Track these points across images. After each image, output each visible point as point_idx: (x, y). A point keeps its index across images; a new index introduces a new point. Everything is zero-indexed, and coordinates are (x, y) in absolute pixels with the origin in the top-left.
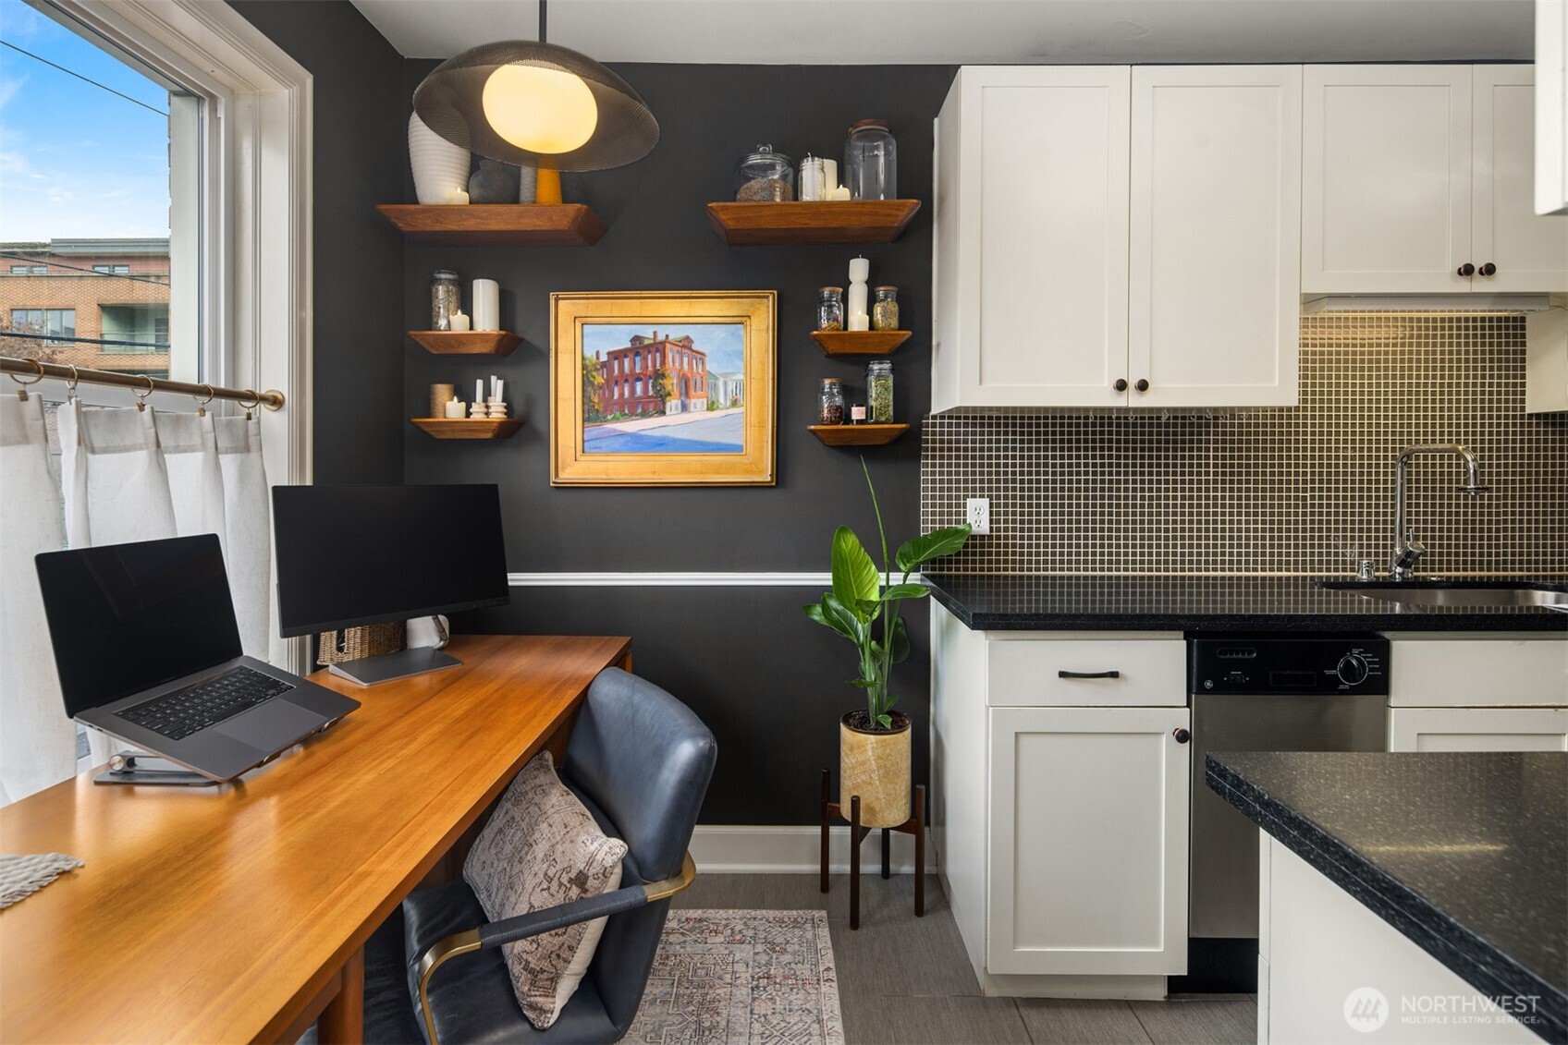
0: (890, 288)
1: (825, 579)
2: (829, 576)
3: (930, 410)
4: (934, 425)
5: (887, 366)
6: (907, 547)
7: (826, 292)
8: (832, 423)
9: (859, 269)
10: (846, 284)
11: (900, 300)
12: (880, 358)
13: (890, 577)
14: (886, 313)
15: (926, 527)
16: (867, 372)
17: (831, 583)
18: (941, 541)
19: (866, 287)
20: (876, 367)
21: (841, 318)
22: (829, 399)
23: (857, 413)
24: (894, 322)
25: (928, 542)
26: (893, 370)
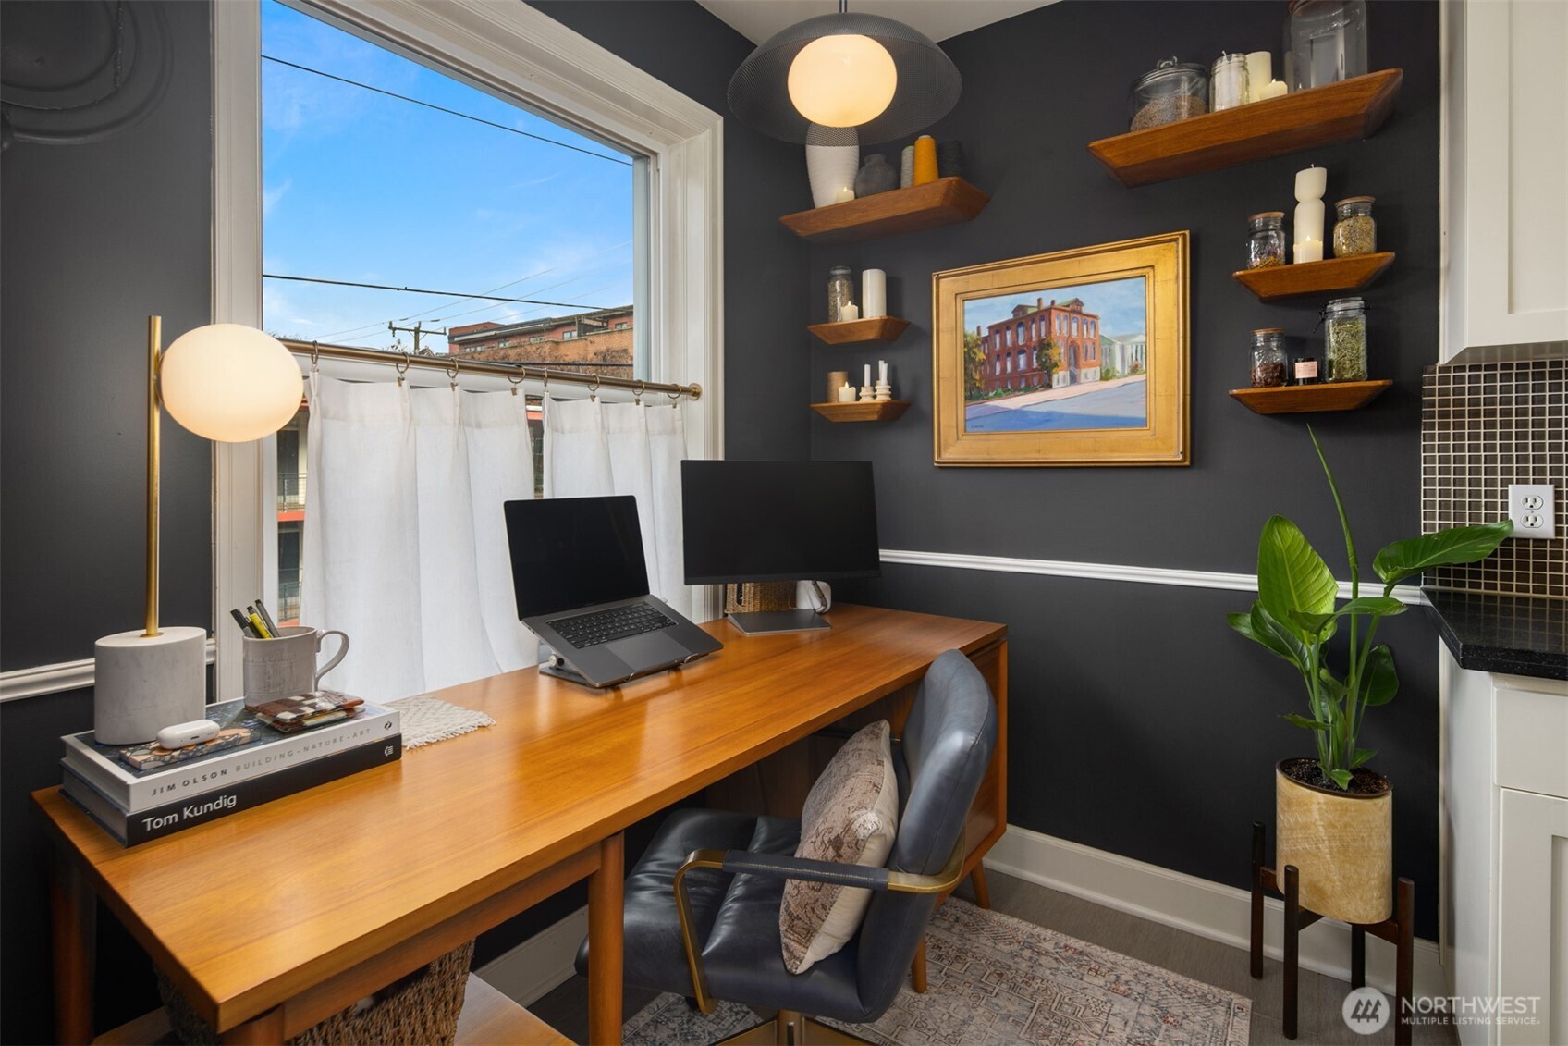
0: (1358, 199)
1: (1248, 582)
2: (1255, 579)
3: (1437, 360)
4: (1444, 380)
5: (1356, 304)
6: (1392, 550)
7: (1258, 220)
8: (1267, 384)
9: (1309, 184)
10: (1290, 204)
11: (1376, 213)
12: (1344, 295)
13: (1360, 588)
14: (1356, 235)
15: (1431, 522)
16: (1324, 314)
17: (1256, 588)
18: (1454, 545)
19: (1321, 205)
20: (1337, 308)
21: (1281, 251)
22: (1263, 354)
23: (1304, 370)
24: (1368, 244)
25: (1432, 544)
26: (1366, 310)
